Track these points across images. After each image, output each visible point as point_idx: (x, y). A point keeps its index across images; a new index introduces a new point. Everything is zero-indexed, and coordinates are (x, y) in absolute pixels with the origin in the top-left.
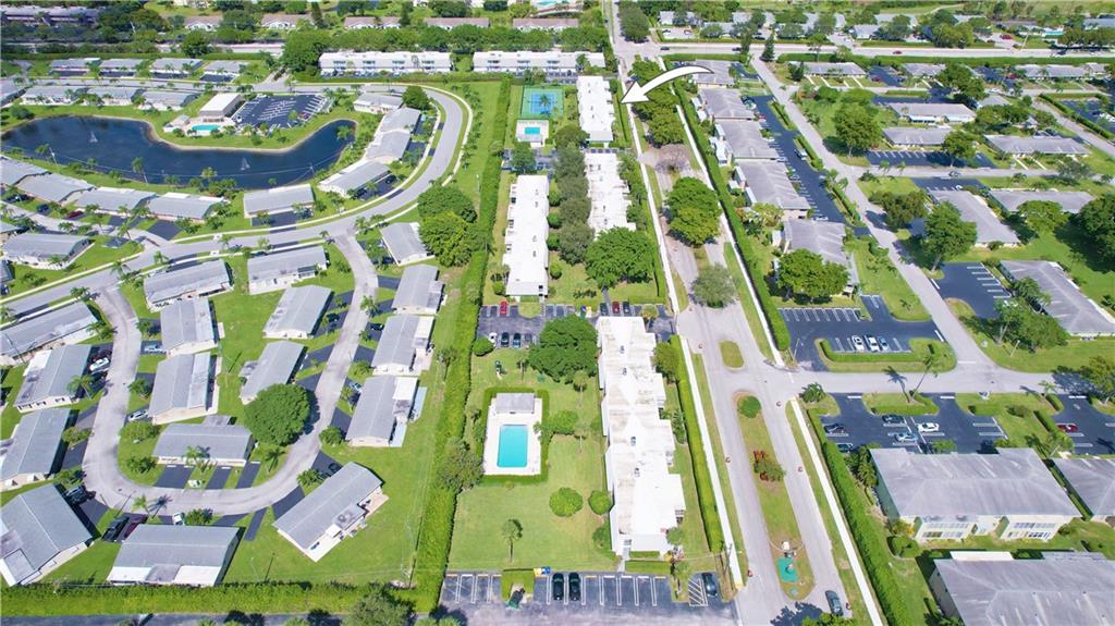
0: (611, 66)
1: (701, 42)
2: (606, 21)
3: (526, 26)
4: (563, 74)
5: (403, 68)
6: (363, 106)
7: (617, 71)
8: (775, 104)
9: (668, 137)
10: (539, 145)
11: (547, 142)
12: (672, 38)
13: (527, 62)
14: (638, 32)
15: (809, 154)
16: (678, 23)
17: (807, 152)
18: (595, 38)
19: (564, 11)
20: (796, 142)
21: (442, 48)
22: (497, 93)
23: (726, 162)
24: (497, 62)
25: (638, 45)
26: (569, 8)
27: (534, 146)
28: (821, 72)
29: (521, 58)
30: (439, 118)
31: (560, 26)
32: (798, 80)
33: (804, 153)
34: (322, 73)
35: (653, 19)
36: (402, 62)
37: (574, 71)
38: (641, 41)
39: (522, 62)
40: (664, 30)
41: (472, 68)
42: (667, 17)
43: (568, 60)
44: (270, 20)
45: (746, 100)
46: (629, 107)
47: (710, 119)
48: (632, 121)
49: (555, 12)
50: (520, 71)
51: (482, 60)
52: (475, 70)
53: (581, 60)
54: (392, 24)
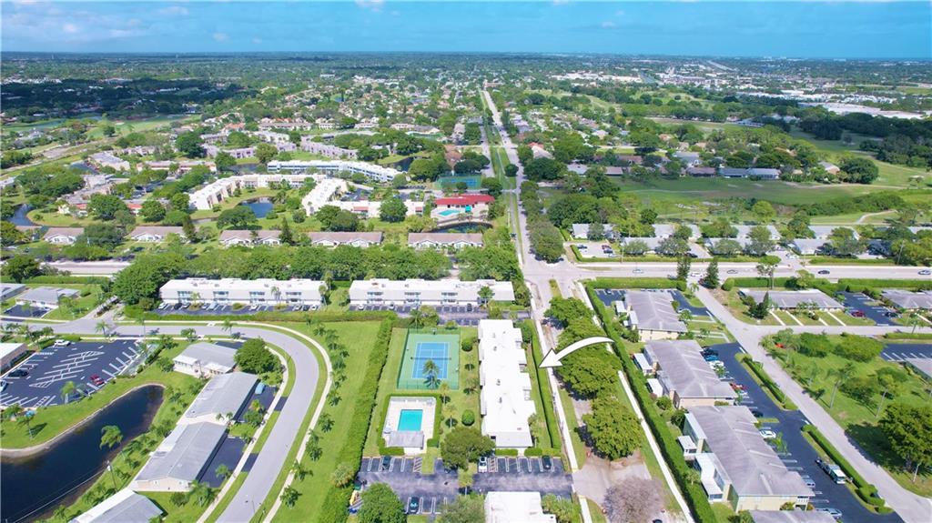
0: (522, 299)
1: (625, 261)
2: (514, 235)
3: (423, 243)
4: (462, 310)
5: (263, 300)
6: (185, 364)
7: (529, 305)
8: (747, 360)
9: (620, 447)
10: (417, 451)
11: (430, 443)
12: (590, 256)
13: (417, 294)
14: (552, 251)
15: (849, 475)
16: (593, 237)
17: (843, 470)
18: (502, 263)
19: (467, 221)
20: (805, 434)
21: (316, 275)
22: (373, 341)
23: (720, 496)
24: (378, 294)
25: (552, 265)
26: (472, 217)
27: (410, 452)
28: (786, 306)
29: (408, 290)
30: (283, 387)
31: (462, 242)
32: (761, 318)
33: (839, 473)
34: (162, 306)
35: (564, 231)
36: (262, 294)
37: (475, 304)
38: (554, 261)
39: (411, 294)
40: (578, 245)
41: (349, 301)
42: (581, 230)
43: (468, 292)
44: (141, 233)
45: (709, 353)
46: (550, 371)
47: (671, 397)
48: (558, 401)
49: (457, 222)
50: (408, 304)
51: (360, 291)
52: (352, 303)
53: (485, 292)
54: (271, 238)
